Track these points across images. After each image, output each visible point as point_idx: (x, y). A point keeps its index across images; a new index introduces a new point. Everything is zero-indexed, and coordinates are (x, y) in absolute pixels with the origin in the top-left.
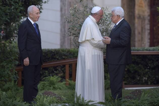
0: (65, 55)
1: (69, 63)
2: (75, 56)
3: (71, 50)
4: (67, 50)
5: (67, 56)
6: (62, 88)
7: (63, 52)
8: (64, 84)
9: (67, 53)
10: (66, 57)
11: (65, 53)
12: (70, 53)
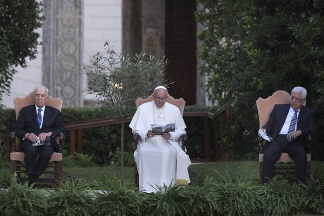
0: (67, 117)
1: (74, 129)
2: (82, 118)
3: (75, 109)
4: (70, 111)
5: (70, 118)
6: (68, 164)
7: (65, 113)
8: (71, 159)
9: (70, 114)
10: (69, 120)
11: (67, 114)
12: (75, 115)
